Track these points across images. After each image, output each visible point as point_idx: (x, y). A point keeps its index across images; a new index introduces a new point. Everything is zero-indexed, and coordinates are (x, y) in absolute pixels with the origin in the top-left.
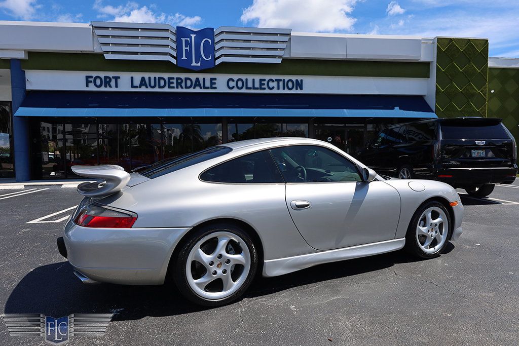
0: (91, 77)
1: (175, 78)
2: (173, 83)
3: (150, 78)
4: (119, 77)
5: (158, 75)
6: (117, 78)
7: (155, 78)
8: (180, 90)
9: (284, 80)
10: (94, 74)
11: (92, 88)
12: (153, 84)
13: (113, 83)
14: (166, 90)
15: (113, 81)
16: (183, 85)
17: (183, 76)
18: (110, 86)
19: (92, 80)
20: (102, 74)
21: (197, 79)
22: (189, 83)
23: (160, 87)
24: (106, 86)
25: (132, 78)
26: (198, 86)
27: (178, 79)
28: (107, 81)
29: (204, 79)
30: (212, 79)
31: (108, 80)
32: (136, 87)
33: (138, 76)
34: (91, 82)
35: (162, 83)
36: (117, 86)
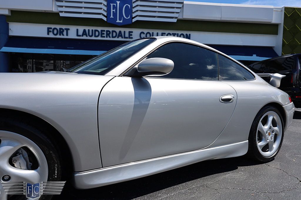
0: (51, 28)
1: (106, 30)
2: (104, 34)
3: (89, 30)
4: (69, 29)
5: (94, 28)
6: (67, 30)
7: (92, 30)
8: (108, 39)
9: (178, 34)
10: (53, 26)
11: (51, 35)
12: (91, 34)
13: (65, 33)
14: (99, 38)
15: (65, 31)
16: (111, 35)
17: (111, 29)
18: (63, 35)
19: (51, 30)
20: (58, 27)
21: (120, 32)
22: (114, 34)
23: (95, 36)
24: (60, 35)
25: (77, 30)
26: (120, 36)
27: (107, 31)
28: (61, 32)
29: (125, 32)
30: (130, 32)
31: (62, 30)
32: (80, 36)
33: (81, 29)
34: (51, 31)
35: (97, 34)
36: (67, 35)
